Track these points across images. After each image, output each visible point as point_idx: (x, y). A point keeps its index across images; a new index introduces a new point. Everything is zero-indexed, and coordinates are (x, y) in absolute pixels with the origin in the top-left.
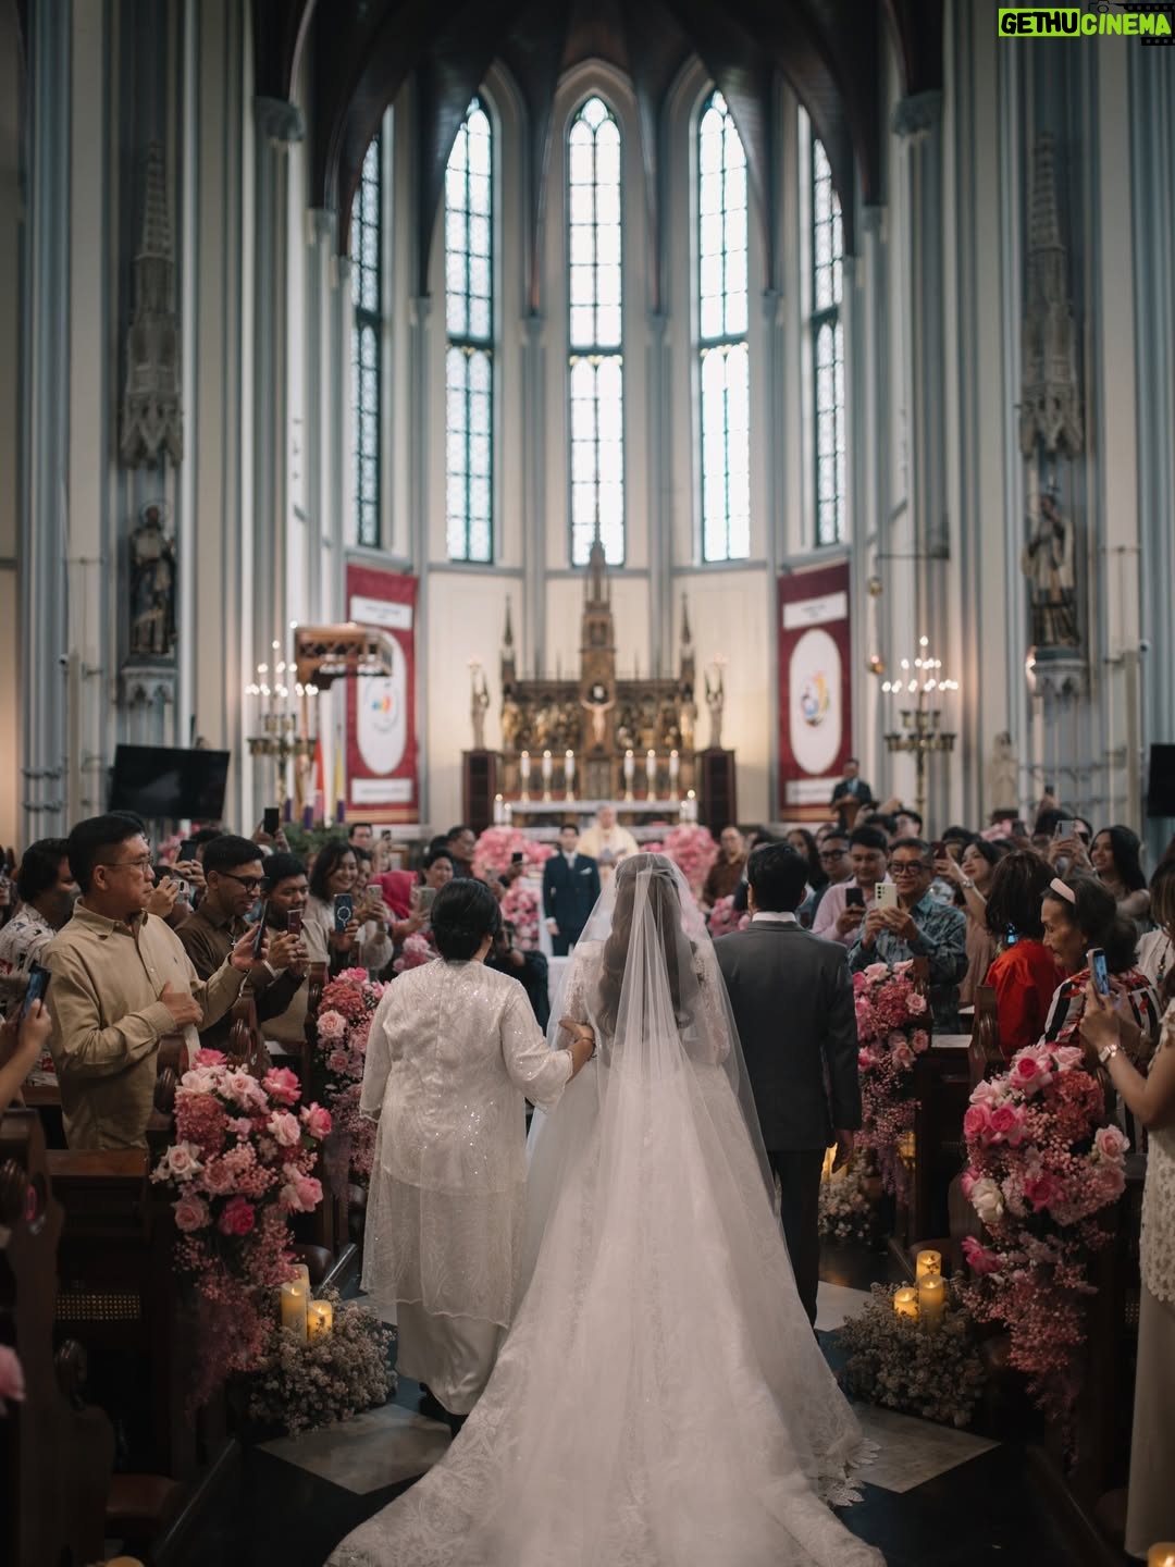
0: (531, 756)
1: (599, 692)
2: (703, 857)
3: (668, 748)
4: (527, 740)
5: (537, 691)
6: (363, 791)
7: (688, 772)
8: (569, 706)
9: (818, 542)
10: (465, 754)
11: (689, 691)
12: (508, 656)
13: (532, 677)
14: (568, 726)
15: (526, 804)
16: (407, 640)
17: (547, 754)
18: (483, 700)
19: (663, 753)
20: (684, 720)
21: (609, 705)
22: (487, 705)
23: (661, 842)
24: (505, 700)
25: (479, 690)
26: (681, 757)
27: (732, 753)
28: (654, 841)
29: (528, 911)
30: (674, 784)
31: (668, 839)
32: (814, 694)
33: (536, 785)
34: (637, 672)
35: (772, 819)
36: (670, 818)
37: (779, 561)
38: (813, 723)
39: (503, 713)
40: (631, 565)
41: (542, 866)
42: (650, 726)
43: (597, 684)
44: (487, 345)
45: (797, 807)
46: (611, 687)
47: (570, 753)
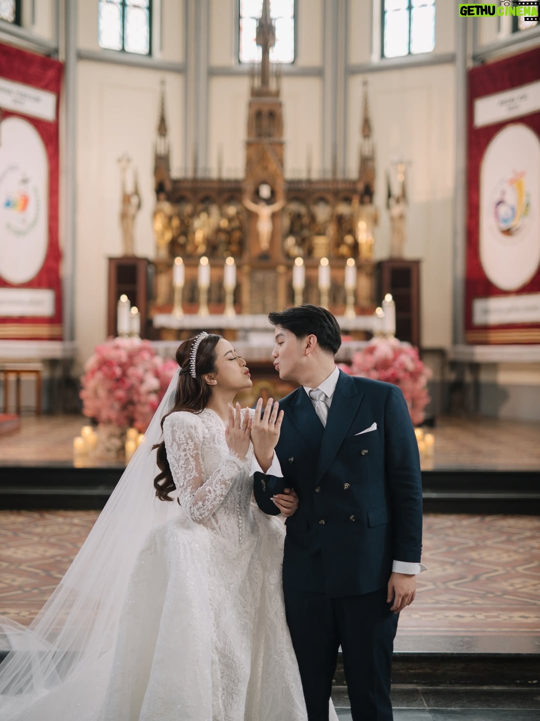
0: (187, 265)
1: (265, 191)
3: (344, 258)
4: (183, 247)
5: (195, 190)
8: (232, 210)
9: (515, 29)
10: (111, 260)
11: (368, 193)
12: (162, 150)
13: (190, 175)
14: (229, 232)
15: (178, 319)
16: (50, 131)
17: (204, 261)
18: (134, 200)
19: (338, 263)
20: (362, 227)
21: (277, 207)
22: (139, 206)
24: (158, 199)
25: (130, 189)
26: (359, 267)
27: (418, 263)
30: (351, 299)
32: (510, 198)
33: (191, 297)
34: (309, 171)
35: (455, 341)
37: (470, 52)
38: (508, 232)
39: (155, 214)
40: (303, 62)
42: (321, 233)
43: (264, 182)
45: (487, 328)
46: (281, 188)
47: (230, 261)
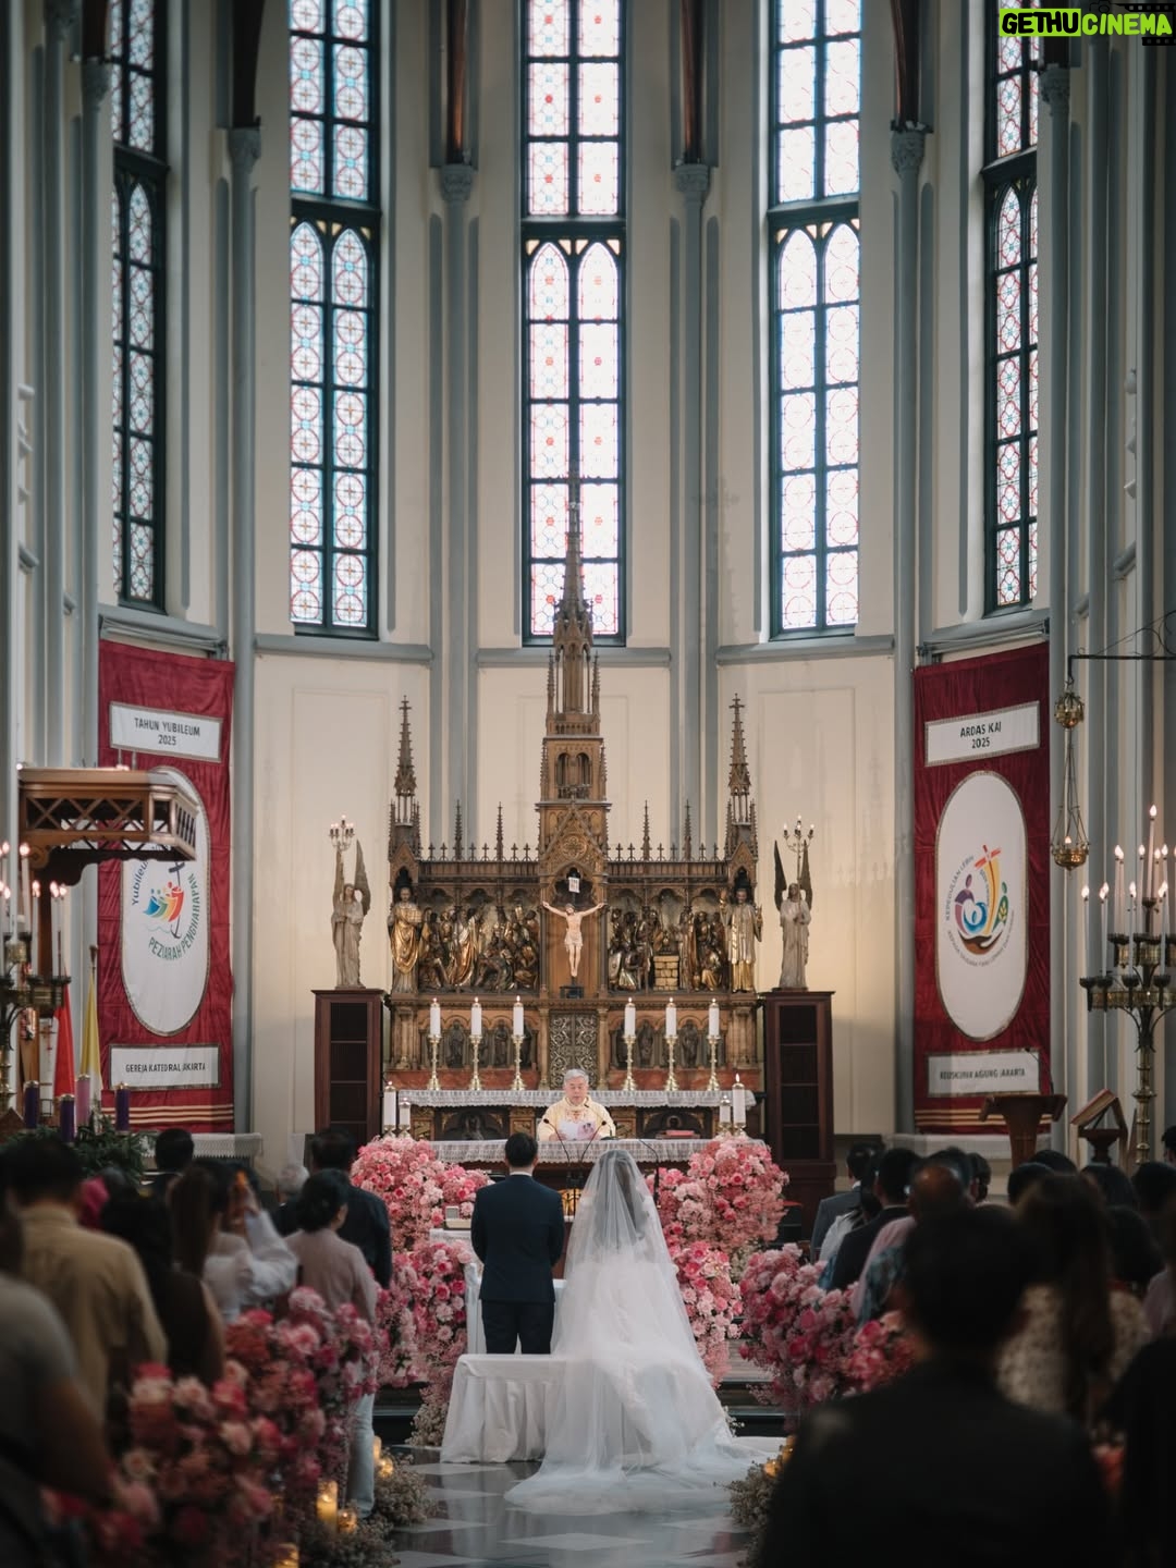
0: (447, 1006)
1: (574, 885)
2: (759, 1193)
5: (458, 882)
6: (132, 1068)
7: (741, 1036)
8: (518, 910)
9: (991, 604)
10: (321, 996)
11: (744, 884)
12: (404, 816)
13: (448, 853)
14: (516, 947)
15: (435, 1094)
16: (215, 782)
17: (477, 1001)
18: (357, 896)
19: (693, 1002)
20: (733, 937)
21: (592, 910)
22: (364, 907)
23: (683, 1166)
24: (397, 898)
25: (350, 876)
26: (728, 1007)
27: (826, 996)
28: (669, 1165)
29: (447, 1279)
30: (712, 1060)
31: (695, 1159)
32: (979, 890)
33: (455, 1058)
34: (646, 848)
35: (899, 1128)
36: (702, 1121)
37: (918, 639)
38: (977, 945)
39: (393, 923)
41: (469, 1208)
43: (573, 872)
44: (367, 219)
45: (947, 1103)
46: (598, 875)
47: (518, 1001)
